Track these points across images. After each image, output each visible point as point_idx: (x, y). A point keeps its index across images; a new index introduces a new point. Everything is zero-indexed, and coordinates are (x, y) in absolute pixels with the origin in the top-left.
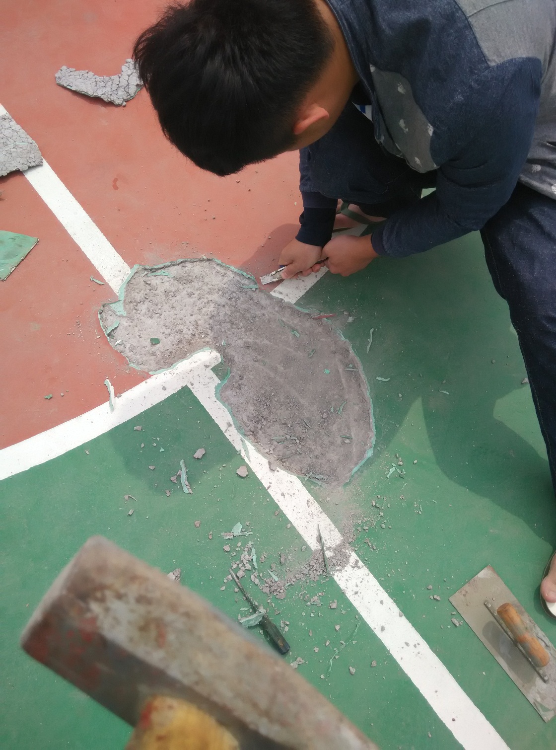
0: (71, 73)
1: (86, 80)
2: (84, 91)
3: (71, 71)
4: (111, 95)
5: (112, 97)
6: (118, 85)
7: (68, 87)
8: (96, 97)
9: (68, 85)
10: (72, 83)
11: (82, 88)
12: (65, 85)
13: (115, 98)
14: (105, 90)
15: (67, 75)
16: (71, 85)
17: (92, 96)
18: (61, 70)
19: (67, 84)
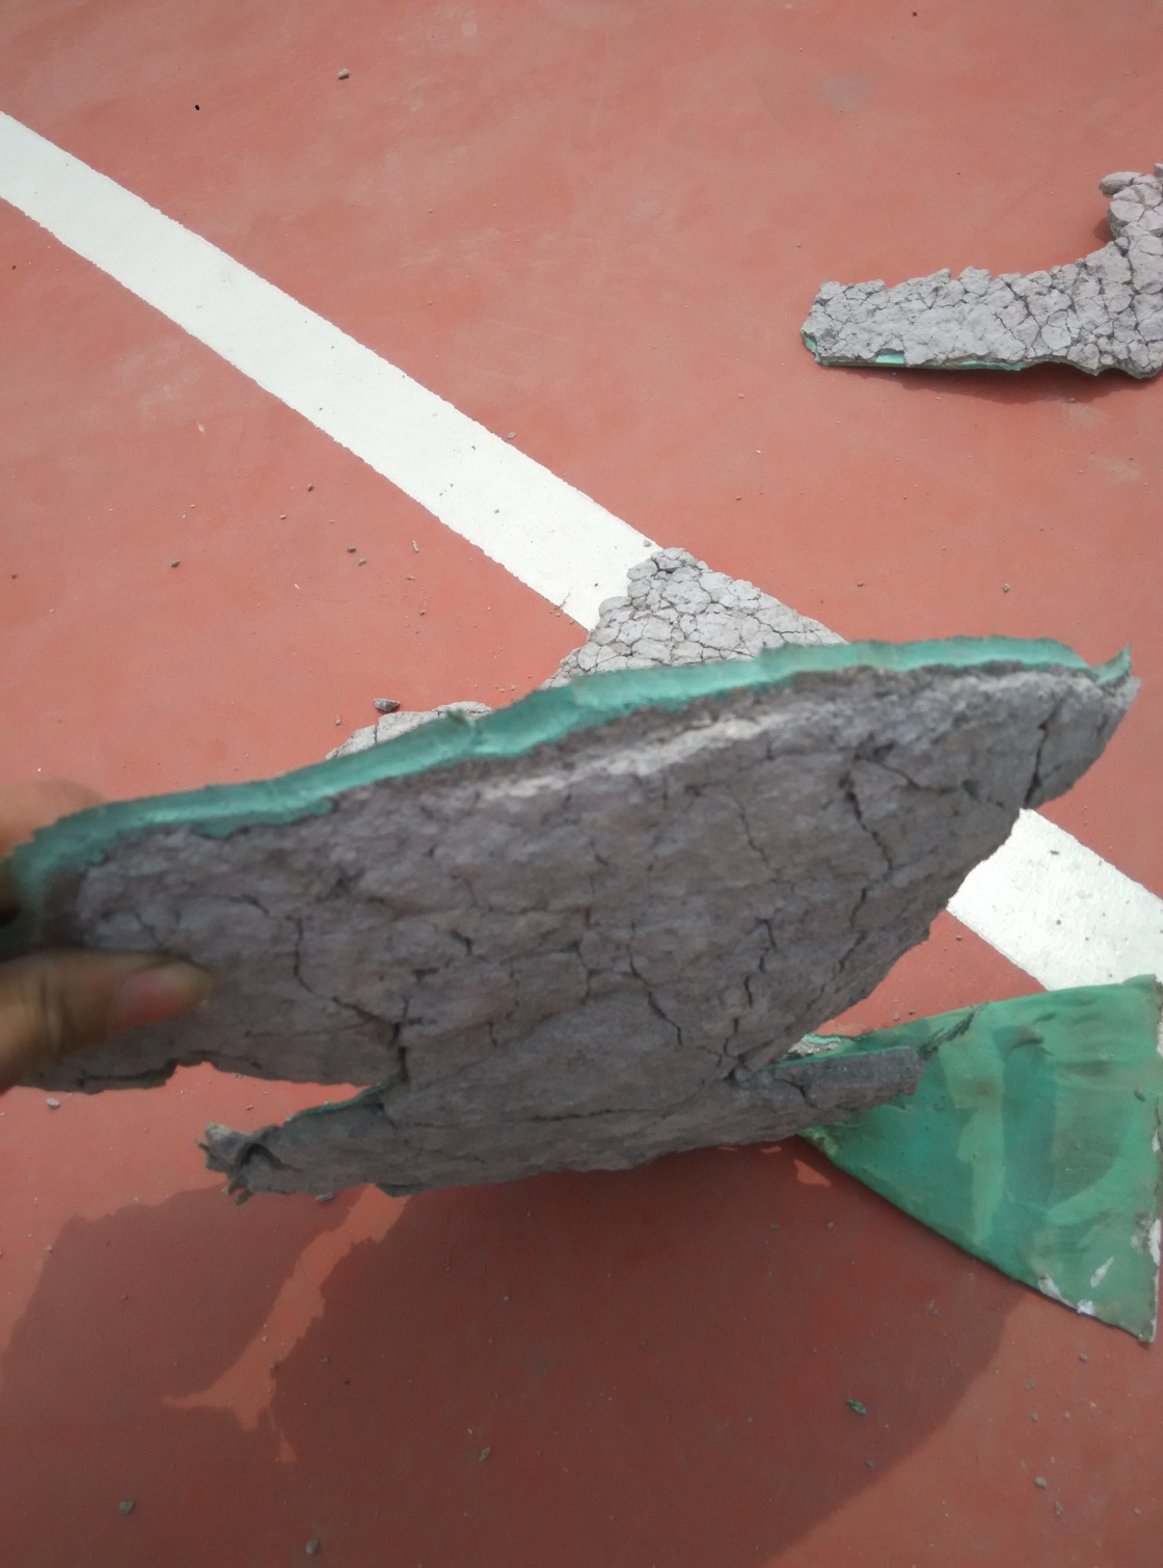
0: (877, 300)
1: (966, 307)
2: (970, 357)
3: (870, 294)
4: (1111, 337)
5: (1118, 348)
6: (1129, 283)
7: (882, 360)
8: (1038, 365)
9: (878, 354)
10: (899, 337)
11: (958, 344)
12: (867, 355)
13: (1134, 346)
14: (1074, 323)
15: (860, 311)
16: (896, 345)
17: (1018, 368)
18: (823, 303)
19: (875, 348)
